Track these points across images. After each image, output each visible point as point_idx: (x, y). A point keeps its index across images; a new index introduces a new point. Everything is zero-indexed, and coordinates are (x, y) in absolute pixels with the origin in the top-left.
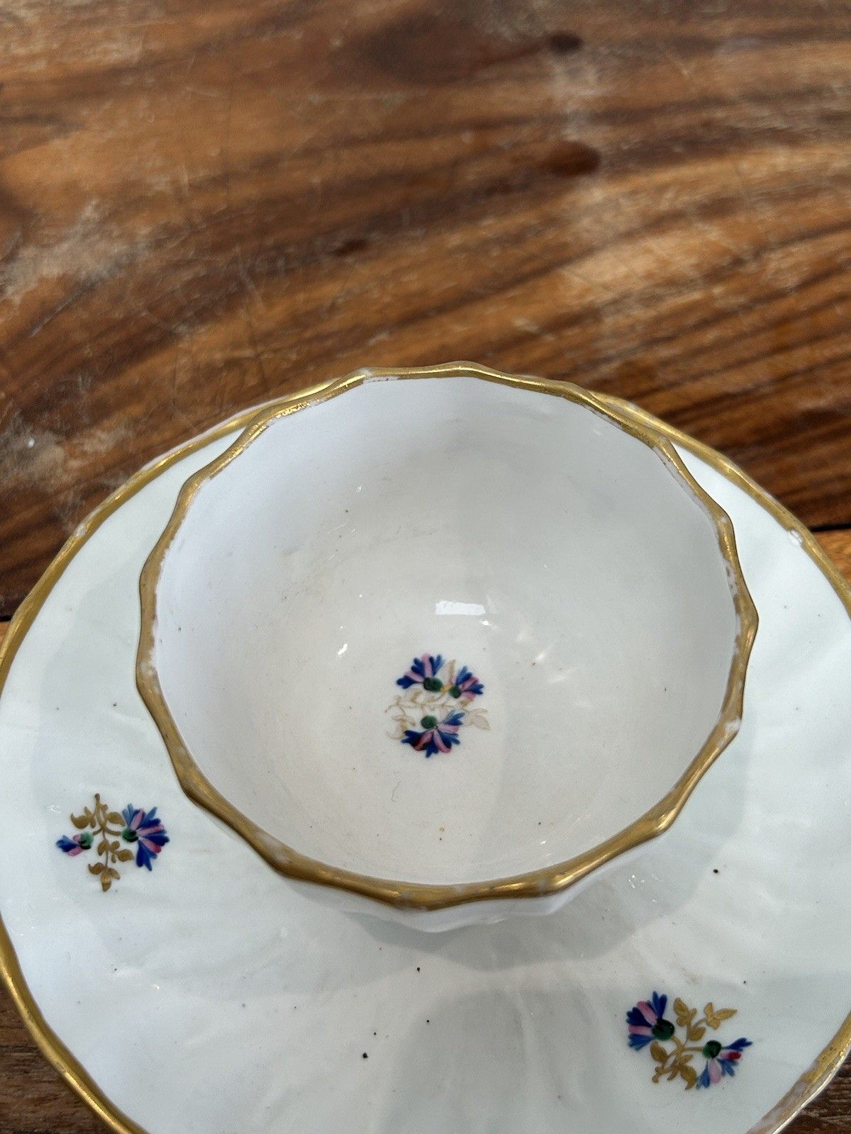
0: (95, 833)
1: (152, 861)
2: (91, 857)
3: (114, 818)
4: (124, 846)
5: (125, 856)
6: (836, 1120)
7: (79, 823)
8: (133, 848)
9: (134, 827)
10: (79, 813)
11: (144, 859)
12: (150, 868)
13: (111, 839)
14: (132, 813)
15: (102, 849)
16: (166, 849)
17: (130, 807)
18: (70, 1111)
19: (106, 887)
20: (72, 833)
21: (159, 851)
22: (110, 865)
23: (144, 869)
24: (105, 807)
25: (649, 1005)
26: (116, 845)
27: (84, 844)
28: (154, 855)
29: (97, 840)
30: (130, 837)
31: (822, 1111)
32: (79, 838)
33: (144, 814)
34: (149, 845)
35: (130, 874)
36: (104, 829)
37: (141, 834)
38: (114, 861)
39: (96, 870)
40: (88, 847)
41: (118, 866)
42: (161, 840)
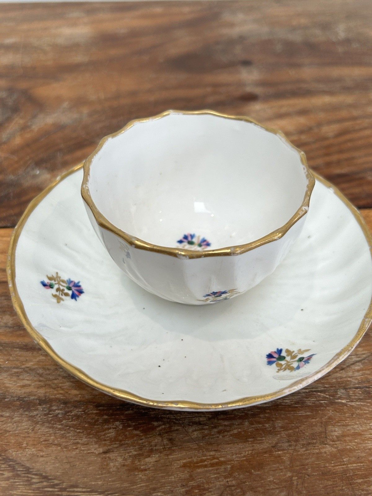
0: (55, 284)
1: (77, 298)
2: (53, 291)
3: (63, 281)
4: (66, 291)
5: (66, 295)
6: (353, 404)
7: (50, 279)
8: (70, 292)
9: (71, 285)
10: (50, 276)
11: (74, 296)
12: (76, 300)
13: (62, 288)
14: (70, 282)
15: (58, 290)
16: (82, 295)
17: (69, 279)
18: (36, 390)
19: (58, 302)
20: (47, 281)
21: (80, 295)
22: (60, 296)
23: (73, 300)
24: (60, 277)
25: (275, 352)
26: (63, 290)
27: (51, 286)
28: (78, 296)
29: (56, 287)
30: (69, 289)
31: (347, 400)
32: (50, 283)
33: (75, 283)
34: (76, 293)
35: (68, 301)
36: (59, 284)
37: (73, 289)
38: (62, 295)
39: (55, 296)
40: (52, 288)
41: (64, 297)
42: (81, 292)
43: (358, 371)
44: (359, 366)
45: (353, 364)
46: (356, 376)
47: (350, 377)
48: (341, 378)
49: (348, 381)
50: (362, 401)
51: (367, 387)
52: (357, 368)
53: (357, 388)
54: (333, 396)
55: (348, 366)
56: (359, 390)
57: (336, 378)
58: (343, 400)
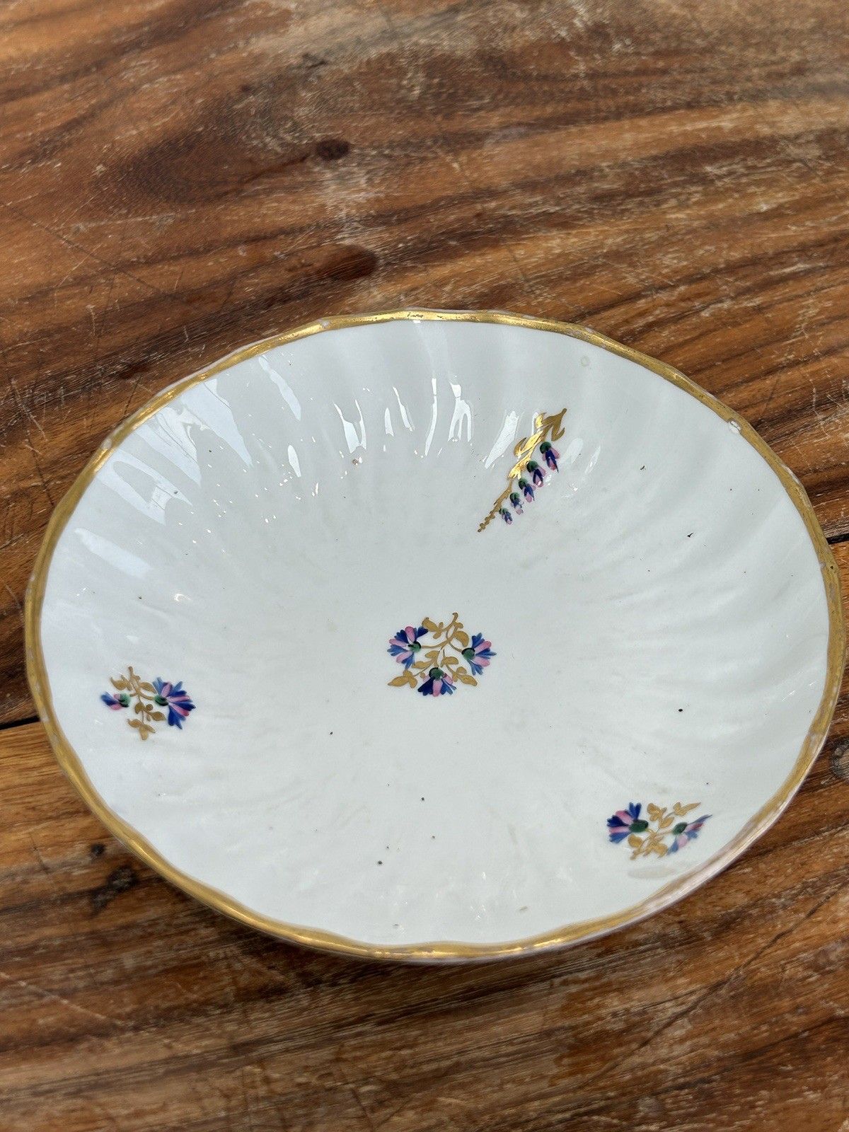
0: (131, 696)
1: (182, 723)
2: (129, 713)
3: (146, 686)
4: (157, 708)
5: (158, 716)
7: (119, 685)
8: (165, 711)
9: (164, 695)
10: (116, 679)
11: (174, 720)
12: (180, 727)
13: (145, 702)
14: (161, 685)
15: (139, 708)
16: (192, 713)
17: (159, 680)
19: (144, 738)
20: (113, 692)
21: (187, 715)
22: (146, 722)
23: (175, 728)
24: (138, 678)
25: (626, 812)
26: (149, 707)
27: (123, 703)
28: (183, 718)
29: (133, 701)
30: (162, 702)
32: (119, 698)
33: (171, 686)
34: (178, 710)
35: (163, 731)
36: (138, 694)
37: (171, 701)
38: (149, 720)
39: (134, 724)
40: (126, 706)
41: (152, 724)
42: (188, 707)
43: (682, 1040)
44: (683, 1027)
45: (669, 1024)
46: (678, 1057)
47: (664, 1061)
48: (643, 1066)
49: (661, 1072)
50: (695, 1118)
51: (704, 1081)
52: (679, 1033)
53: (681, 1087)
54: (628, 1118)
55: (658, 1033)
56: (686, 1091)
57: (632, 1070)
58: (652, 1124)
